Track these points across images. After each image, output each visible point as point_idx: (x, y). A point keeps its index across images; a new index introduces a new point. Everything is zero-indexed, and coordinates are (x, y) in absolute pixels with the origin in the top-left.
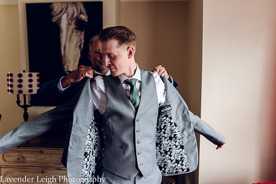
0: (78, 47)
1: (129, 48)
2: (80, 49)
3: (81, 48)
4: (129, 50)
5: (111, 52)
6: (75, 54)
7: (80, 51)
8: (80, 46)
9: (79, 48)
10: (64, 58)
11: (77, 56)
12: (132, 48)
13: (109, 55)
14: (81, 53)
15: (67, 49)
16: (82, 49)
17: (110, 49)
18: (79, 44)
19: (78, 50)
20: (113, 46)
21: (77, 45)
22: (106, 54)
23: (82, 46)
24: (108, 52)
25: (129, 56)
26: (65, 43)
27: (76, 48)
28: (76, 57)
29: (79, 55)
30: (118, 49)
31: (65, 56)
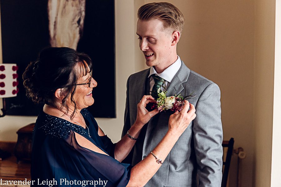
0: (75, 24)
1: (175, 33)
2: (78, 27)
3: (81, 26)
4: (174, 35)
5: (153, 34)
6: (71, 35)
7: (78, 29)
8: (79, 22)
9: (77, 25)
10: (54, 41)
11: (74, 38)
12: (178, 33)
13: (149, 38)
14: (80, 32)
15: (58, 26)
16: (83, 26)
17: (152, 31)
18: (77, 19)
19: (76, 28)
20: (156, 28)
21: (74, 20)
22: (145, 37)
23: (82, 22)
24: (148, 33)
25: (173, 42)
26: (56, 18)
27: (72, 25)
28: (72, 39)
29: (78, 36)
30: (161, 32)
31: (56, 37)
